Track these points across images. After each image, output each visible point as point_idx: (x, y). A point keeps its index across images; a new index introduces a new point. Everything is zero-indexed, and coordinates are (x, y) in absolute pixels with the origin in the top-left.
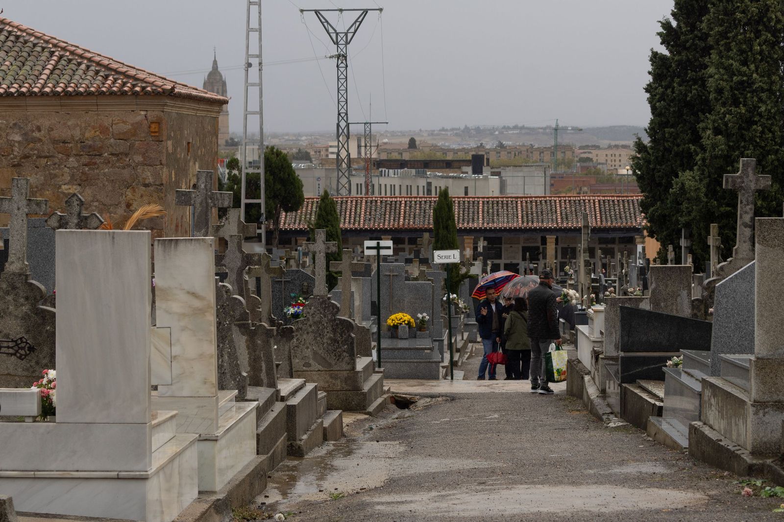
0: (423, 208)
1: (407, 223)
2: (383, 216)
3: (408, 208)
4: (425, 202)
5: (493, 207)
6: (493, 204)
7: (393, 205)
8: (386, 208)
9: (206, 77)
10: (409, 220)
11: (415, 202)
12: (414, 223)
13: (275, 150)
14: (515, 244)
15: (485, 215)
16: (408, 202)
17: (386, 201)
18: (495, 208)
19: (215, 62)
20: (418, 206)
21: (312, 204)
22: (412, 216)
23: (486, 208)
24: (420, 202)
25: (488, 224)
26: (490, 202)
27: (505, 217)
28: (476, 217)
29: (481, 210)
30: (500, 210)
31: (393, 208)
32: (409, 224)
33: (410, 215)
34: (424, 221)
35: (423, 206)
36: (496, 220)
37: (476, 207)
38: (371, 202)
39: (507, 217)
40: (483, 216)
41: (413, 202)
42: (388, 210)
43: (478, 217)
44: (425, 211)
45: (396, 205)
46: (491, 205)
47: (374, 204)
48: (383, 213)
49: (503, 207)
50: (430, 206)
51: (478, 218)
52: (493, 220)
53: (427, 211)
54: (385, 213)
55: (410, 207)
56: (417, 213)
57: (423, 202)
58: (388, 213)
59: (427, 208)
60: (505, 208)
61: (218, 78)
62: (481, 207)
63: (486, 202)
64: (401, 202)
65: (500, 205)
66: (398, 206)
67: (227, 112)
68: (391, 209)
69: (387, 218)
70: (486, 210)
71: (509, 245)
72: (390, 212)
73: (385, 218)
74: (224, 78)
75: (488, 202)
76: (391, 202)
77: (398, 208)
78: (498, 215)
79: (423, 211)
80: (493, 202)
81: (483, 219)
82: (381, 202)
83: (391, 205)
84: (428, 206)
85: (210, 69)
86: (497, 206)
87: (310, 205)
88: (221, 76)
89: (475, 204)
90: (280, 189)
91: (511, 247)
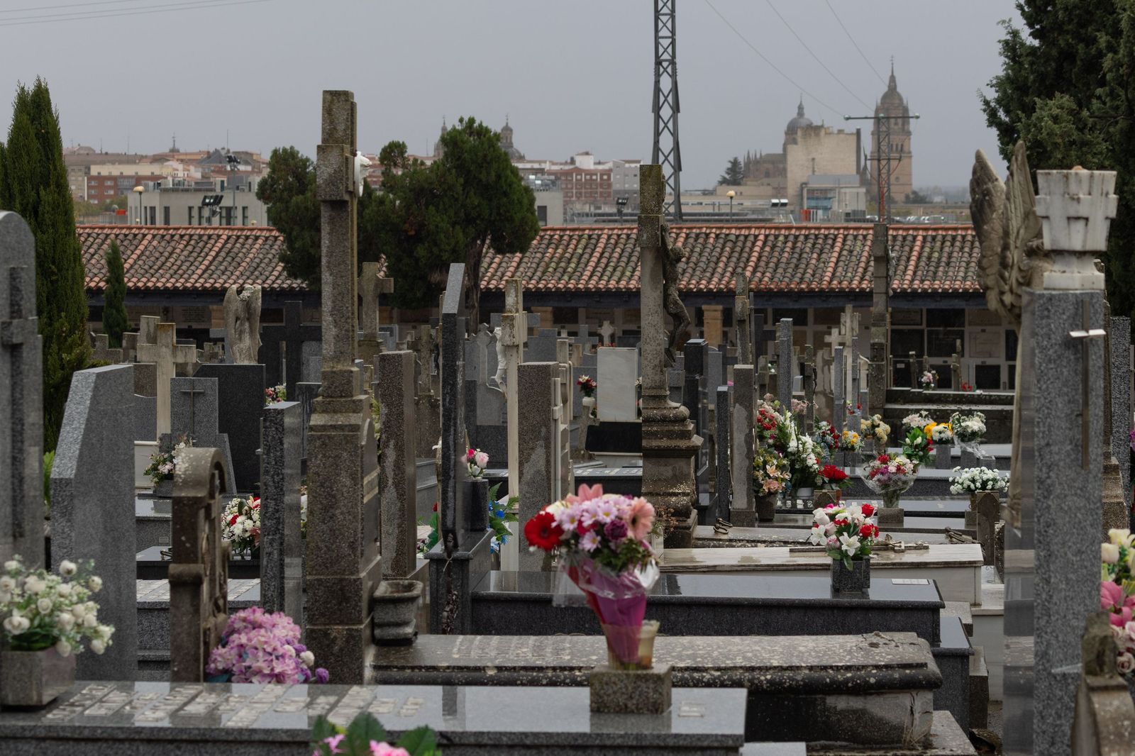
0: (798, 250)
1: (756, 279)
2: (712, 265)
3: (767, 249)
4: (806, 237)
5: (942, 249)
6: (943, 243)
7: (740, 244)
8: (722, 249)
9: (879, 101)
10: (763, 274)
11: (786, 237)
12: (771, 279)
13: (476, 125)
14: (992, 325)
15: (922, 264)
16: (771, 238)
17: (727, 235)
18: (947, 249)
19: (893, 79)
20: (789, 244)
21: (578, 242)
22: (771, 265)
23: (927, 250)
24: (796, 237)
25: (922, 281)
26: (939, 238)
27: (962, 269)
28: (901, 267)
29: (915, 253)
30: (955, 254)
31: (738, 249)
32: (760, 281)
33: (767, 263)
34: (793, 276)
35: (799, 244)
36: (940, 274)
37: (907, 249)
38: (698, 236)
39: (967, 268)
40: (917, 266)
41: (781, 238)
42: (726, 254)
43: (906, 267)
44: (800, 255)
45: (744, 243)
46: (938, 244)
47: (701, 240)
48: (714, 259)
49: (962, 249)
50: (814, 244)
51: (904, 272)
52: (935, 273)
53: (805, 255)
54: (718, 259)
55: (773, 247)
56: (784, 260)
57: (802, 238)
58: (724, 259)
59: (807, 250)
60: (967, 250)
61: (897, 101)
62: (917, 248)
63: (929, 239)
64: (756, 237)
65: (958, 244)
66: (749, 244)
67: (910, 152)
68: (733, 251)
69: (719, 270)
70: (925, 254)
71: (979, 328)
72: (729, 258)
73: (714, 269)
74: (905, 102)
75: (934, 238)
76: (737, 237)
77: (747, 249)
78: (948, 264)
79: (796, 255)
80: (944, 237)
81: (915, 273)
82: (717, 236)
83: (735, 243)
84: (809, 245)
85: (885, 89)
86: (952, 245)
87: (574, 242)
88: (901, 99)
89: (907, 242)
90: (478, 206)
91: (983, 331)
